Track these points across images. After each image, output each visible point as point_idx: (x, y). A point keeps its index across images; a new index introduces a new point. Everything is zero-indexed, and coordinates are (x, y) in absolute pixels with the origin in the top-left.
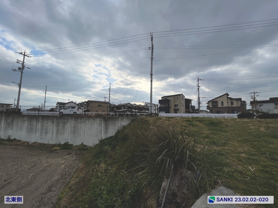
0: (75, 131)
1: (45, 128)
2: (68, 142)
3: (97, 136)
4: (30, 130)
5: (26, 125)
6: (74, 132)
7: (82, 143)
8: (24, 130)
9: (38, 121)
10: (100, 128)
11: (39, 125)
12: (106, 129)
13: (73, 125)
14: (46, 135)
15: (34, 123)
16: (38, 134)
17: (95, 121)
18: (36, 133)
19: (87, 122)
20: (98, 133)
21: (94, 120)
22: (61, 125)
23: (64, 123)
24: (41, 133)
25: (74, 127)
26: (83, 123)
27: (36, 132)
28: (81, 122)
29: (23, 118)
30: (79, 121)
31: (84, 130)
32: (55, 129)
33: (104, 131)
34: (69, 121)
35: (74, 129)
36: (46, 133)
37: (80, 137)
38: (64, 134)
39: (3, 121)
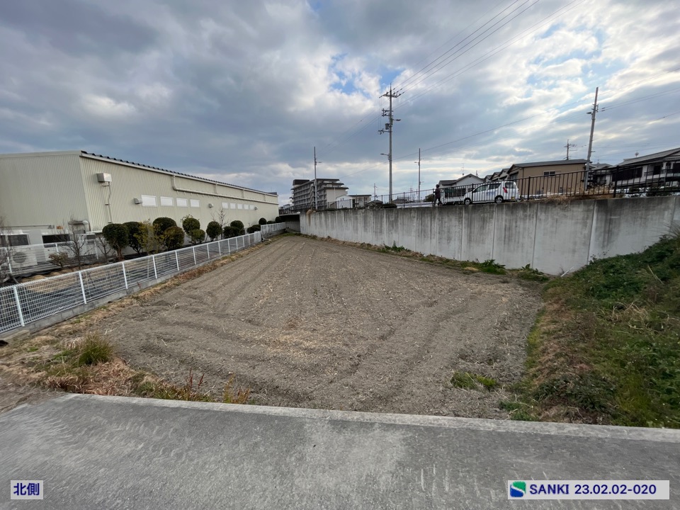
0: (508, 237)
1: (446, 230)
2: (492, 261)
3: (574, 251)
4: (422, 233)
5: (415, 224)
6: (507, 240)
7: (529, 265)
8: (413, 234)
9: (432, 218)
11: (436, 226)
12: (608, 234)
13: (504, 223)
14: (448, 243)
15: (427, 220)
16: (434, 241)
17: (569, 214)
18: (431, 238)
19: (542, 216)
20: (575, 243)
21: (564, 209)
22: (477, 225)
23: (484, 220)
24: (440, 239)
25: (508, 229)
26: (530, 219)
27: (432, 236)
28: (526, 216)
29: (410, 213)
30: (520, 213)
31: (533, 236)
32: (465, 231)
33: (597, 239)
34: (495, 215)
35: (507, 233)
36: (449, 239)
37: (522, 252)
38: (483, 243)
39: (385, 219)
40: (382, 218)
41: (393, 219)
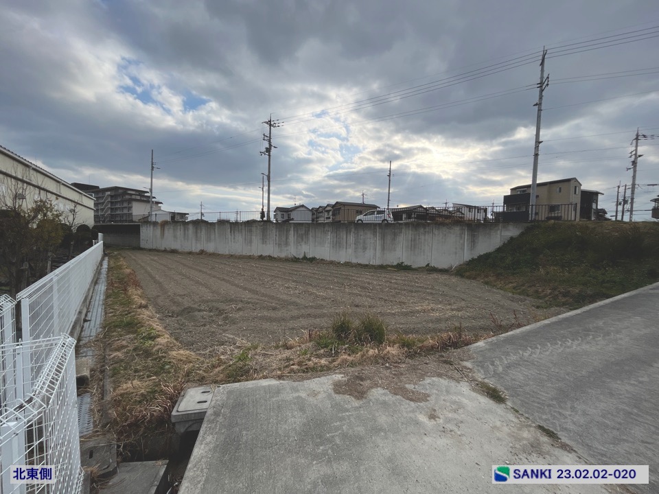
0: (414, 246)
1: (361, 241)
2: (402, 263)
3: (456, 253)
4: (337, 245)
5: (329, 237)
6: (413, 248)
7: (429, 264)
8: (327, 245)
9: (348, 232)
10: (462, 242)
11: (352, 238)
12: (473, 242)
13: (410, 236)
14: (364, 252)
15: (343, 234)
16: (350, 251)
17: (452, 231)
18: (346, 249)
19: (436, 232)
20: (456, 249)
21: (449, 228)
22: (389, 238)
23: (395, 235)
24: (356, 248)
25: (413, 240)
26: (428, 234)
27: (348, 247)
28: (425, 232)
29: (324, 228)
30: (422, 230)
31: (431, 245)
33: (467, 246)
34: (403, 230)
35: (413, 243)
36: (365, 248)
37: (424, 255)
38: (395, 250)
39: (292, 232)
40: (288, 231)
41: (303, 232)
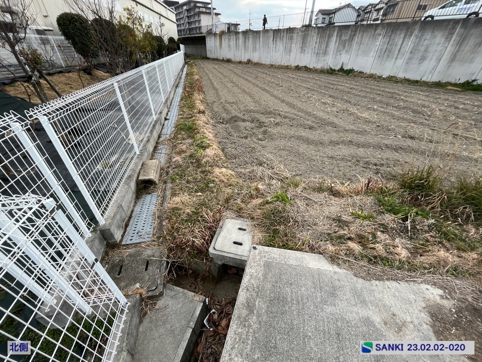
1: (423, 49)
2: (475, 80)
4: (386, 53)
8: (372, 54)
9: (408, 35)
11: (410, 44)
14: (420, 63)
15: (399, 39)
18: (396, 58)
22: (472, 42)
24: (410, 59)
27: (399, 57)
29: (376, 30)
32: (449, 50)
38: (471, 62)
39: (334, 38)
40: (330, 36)
41: (348, 38)
